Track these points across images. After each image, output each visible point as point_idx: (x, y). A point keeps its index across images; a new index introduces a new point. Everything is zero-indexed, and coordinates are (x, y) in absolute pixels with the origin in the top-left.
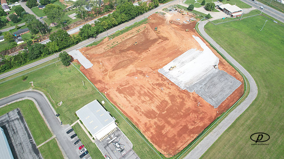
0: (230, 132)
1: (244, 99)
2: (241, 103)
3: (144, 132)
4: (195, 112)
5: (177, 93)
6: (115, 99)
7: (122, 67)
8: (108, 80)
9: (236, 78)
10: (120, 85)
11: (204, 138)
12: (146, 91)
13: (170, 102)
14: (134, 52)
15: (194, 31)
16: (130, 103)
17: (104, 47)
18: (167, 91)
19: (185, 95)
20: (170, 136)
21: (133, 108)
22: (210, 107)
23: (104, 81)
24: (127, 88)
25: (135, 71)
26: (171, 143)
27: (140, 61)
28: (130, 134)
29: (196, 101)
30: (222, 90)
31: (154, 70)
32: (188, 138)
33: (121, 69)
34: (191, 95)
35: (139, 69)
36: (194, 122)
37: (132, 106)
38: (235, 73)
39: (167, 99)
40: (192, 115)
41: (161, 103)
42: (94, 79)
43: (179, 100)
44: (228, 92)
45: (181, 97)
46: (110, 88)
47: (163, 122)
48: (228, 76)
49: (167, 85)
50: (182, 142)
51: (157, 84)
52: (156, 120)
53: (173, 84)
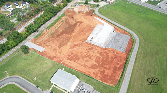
0: (137, 62)
1: (135, 44)
2: (134, 46)
3: (96, 77)
4: (116, 57)
5: (102, 51)
6: (70, 65)
7: (64, 45)
8: (59, 54)
9: (126, 34)
10: (69, 56)
11: (126, 69)
12: (85, 55)
13: (101, 57)
14: (67, 34)
15: (94, 15)
16: (79, 64)
17: (46, 36)
18: (96, 51)
19: (106, 50)
20: (110, 75)
21: (83, 67)
22: (121, 53)
23: (57, 56)
24: (73, 56)
25: (73, 45)
26: (112, 78)
27: (72, 38)
28: (88, 82)
29: (113, 52)
30: (123, 43)
31: (83, 41)
32: (119, 73)
33: (64, 46)
34: (109, 49)
35: (74, 43)
36: (118, 63)
37: (81, 66)
38: (125, 32)
39: (98, 55)
40: (115, 60)
41: (96, 58)
42: (50, 56)
43: (105, 54)
44: (126, 43)
45: (105, 52)
46: (63, 60)
47: (103, 68)
48: (122, 34)
49: (95, 48)
50: (117, 76)
51: (89, 49)
52: (98, 69)
53: (97, 47)
